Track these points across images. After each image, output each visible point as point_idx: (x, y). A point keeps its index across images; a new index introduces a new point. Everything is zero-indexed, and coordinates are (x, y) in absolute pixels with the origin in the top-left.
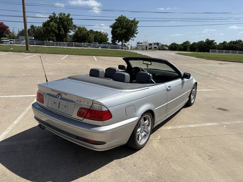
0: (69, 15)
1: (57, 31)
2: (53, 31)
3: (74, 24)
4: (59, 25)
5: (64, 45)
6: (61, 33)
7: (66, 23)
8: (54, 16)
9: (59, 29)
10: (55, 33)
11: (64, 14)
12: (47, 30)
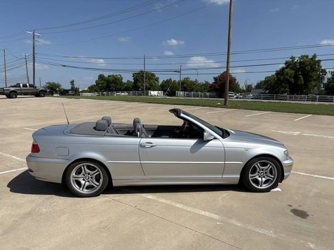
0: (315, 56)
1: (292, 80)
2: (287, 80)
3: (323, 68)
4: (296, 72)
5: (301, 99)
6: (299, 82)
7: (308, 68)
8: (293, 61)
9: (296, 77)
10: (290, 83)
11: (307, 56)
12: (279, 79)
